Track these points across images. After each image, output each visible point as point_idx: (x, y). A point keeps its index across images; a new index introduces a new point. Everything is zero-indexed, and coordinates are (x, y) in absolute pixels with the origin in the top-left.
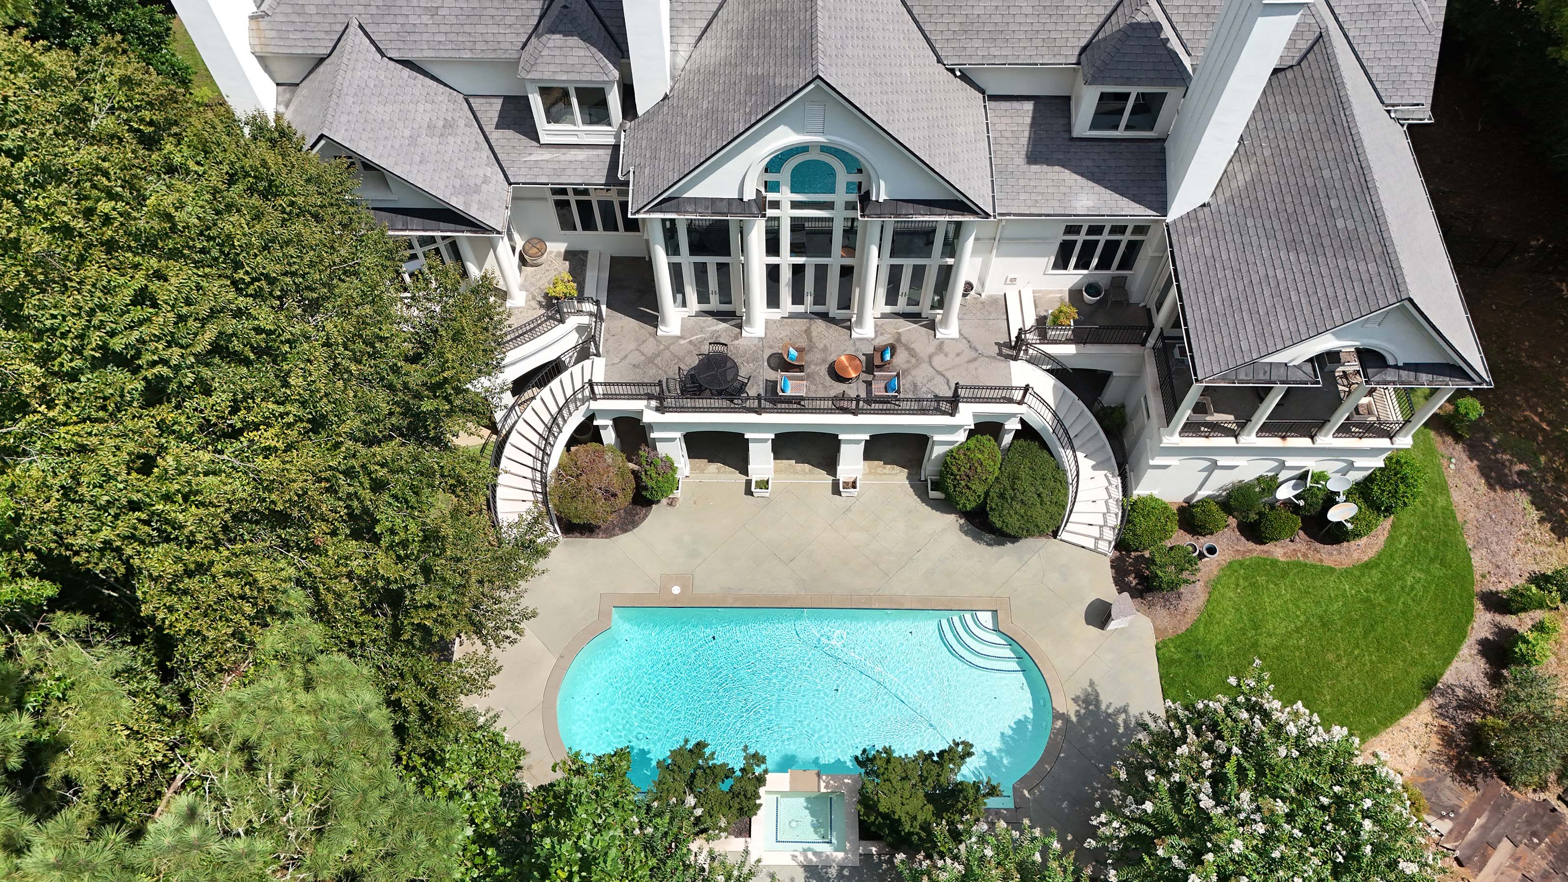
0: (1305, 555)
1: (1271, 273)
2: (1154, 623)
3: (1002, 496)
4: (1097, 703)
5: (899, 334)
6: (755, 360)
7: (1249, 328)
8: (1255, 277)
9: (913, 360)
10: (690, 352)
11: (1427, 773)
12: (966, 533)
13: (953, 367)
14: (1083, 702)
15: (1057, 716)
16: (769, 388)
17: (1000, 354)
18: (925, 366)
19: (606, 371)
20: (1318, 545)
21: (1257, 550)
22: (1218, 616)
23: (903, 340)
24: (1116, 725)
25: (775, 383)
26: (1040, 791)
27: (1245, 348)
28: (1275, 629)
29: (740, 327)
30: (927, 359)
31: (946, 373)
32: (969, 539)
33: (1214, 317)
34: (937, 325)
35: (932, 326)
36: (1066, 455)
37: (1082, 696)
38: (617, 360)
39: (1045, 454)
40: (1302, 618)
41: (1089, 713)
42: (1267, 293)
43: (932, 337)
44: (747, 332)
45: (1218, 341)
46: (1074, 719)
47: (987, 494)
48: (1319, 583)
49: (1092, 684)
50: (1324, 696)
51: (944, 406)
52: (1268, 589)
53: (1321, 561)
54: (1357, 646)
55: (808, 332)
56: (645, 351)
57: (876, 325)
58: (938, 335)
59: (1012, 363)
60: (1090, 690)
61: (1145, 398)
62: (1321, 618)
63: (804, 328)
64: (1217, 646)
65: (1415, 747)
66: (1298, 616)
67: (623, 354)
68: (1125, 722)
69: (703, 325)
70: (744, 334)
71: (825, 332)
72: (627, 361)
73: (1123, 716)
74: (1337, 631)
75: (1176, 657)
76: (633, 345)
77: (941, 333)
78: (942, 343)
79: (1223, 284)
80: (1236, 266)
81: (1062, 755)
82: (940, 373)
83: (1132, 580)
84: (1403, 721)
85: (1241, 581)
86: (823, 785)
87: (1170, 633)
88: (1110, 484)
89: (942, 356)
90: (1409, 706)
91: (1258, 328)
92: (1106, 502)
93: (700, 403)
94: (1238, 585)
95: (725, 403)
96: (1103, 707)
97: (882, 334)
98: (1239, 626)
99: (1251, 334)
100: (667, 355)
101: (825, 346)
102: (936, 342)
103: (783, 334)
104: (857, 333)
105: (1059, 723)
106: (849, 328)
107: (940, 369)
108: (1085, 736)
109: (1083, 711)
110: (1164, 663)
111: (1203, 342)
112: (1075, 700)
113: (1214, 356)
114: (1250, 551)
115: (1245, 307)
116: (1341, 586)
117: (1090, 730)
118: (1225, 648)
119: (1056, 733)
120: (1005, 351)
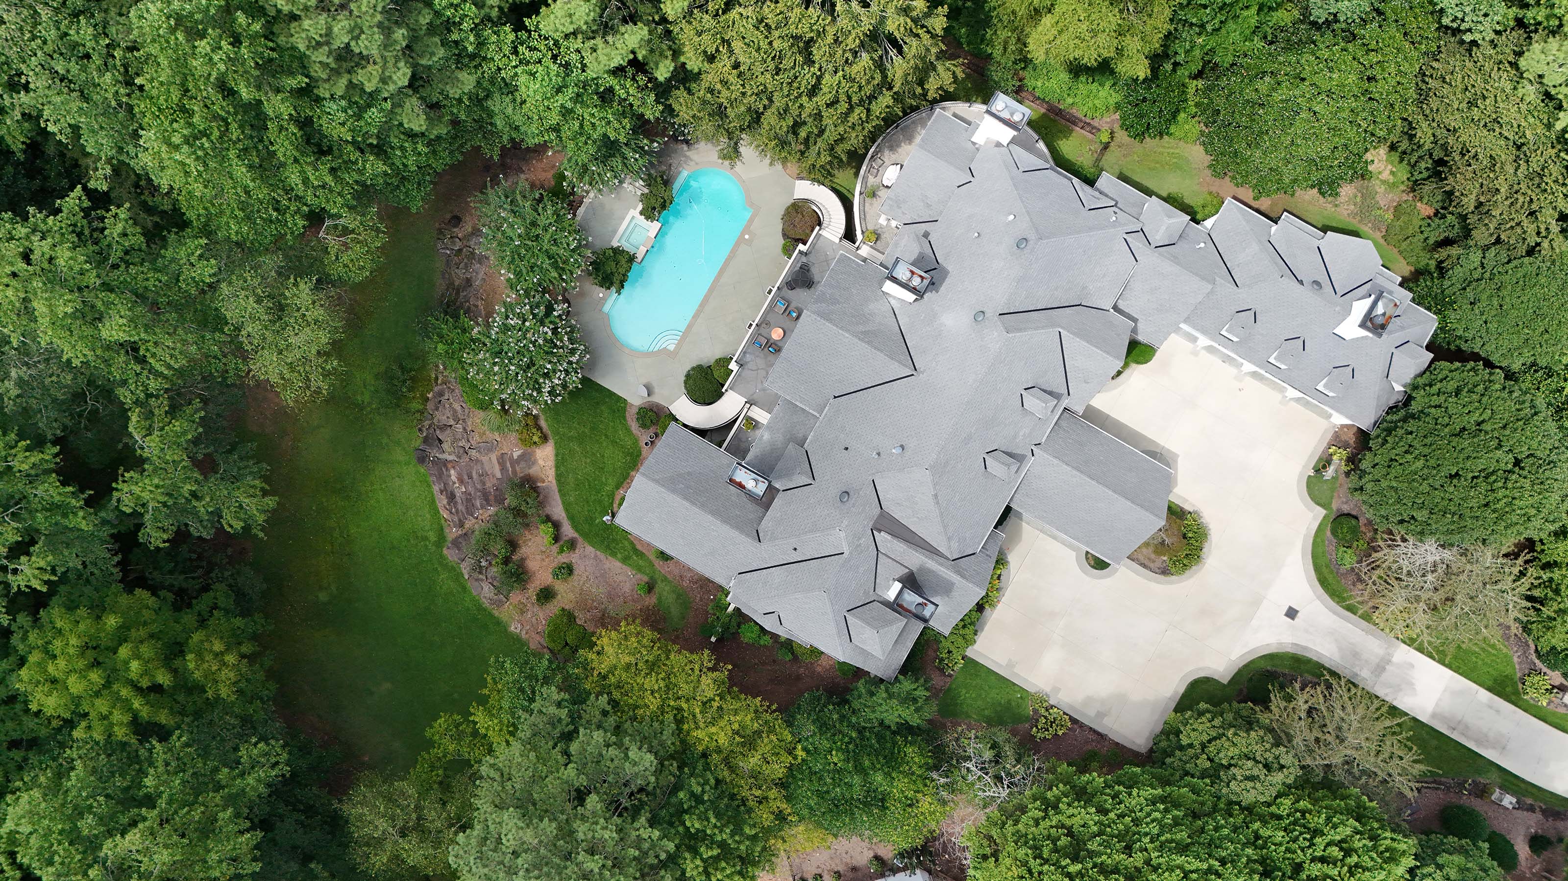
2: (636, 406)
11: (533, 464)
22: (625, 429)
28: (608, 449)
40: (606, 462)
50: (576, 447)
54: (586, 474)
64: (614, 422)
65: (543, 467)
74: (596, 471)
75: (618, 404)
86: (643, 248)
87: (628, 409)
93: (794, 271)
95: (789, 279)
98: (617, 436)
110: (619, 398)
118: (612, 424)
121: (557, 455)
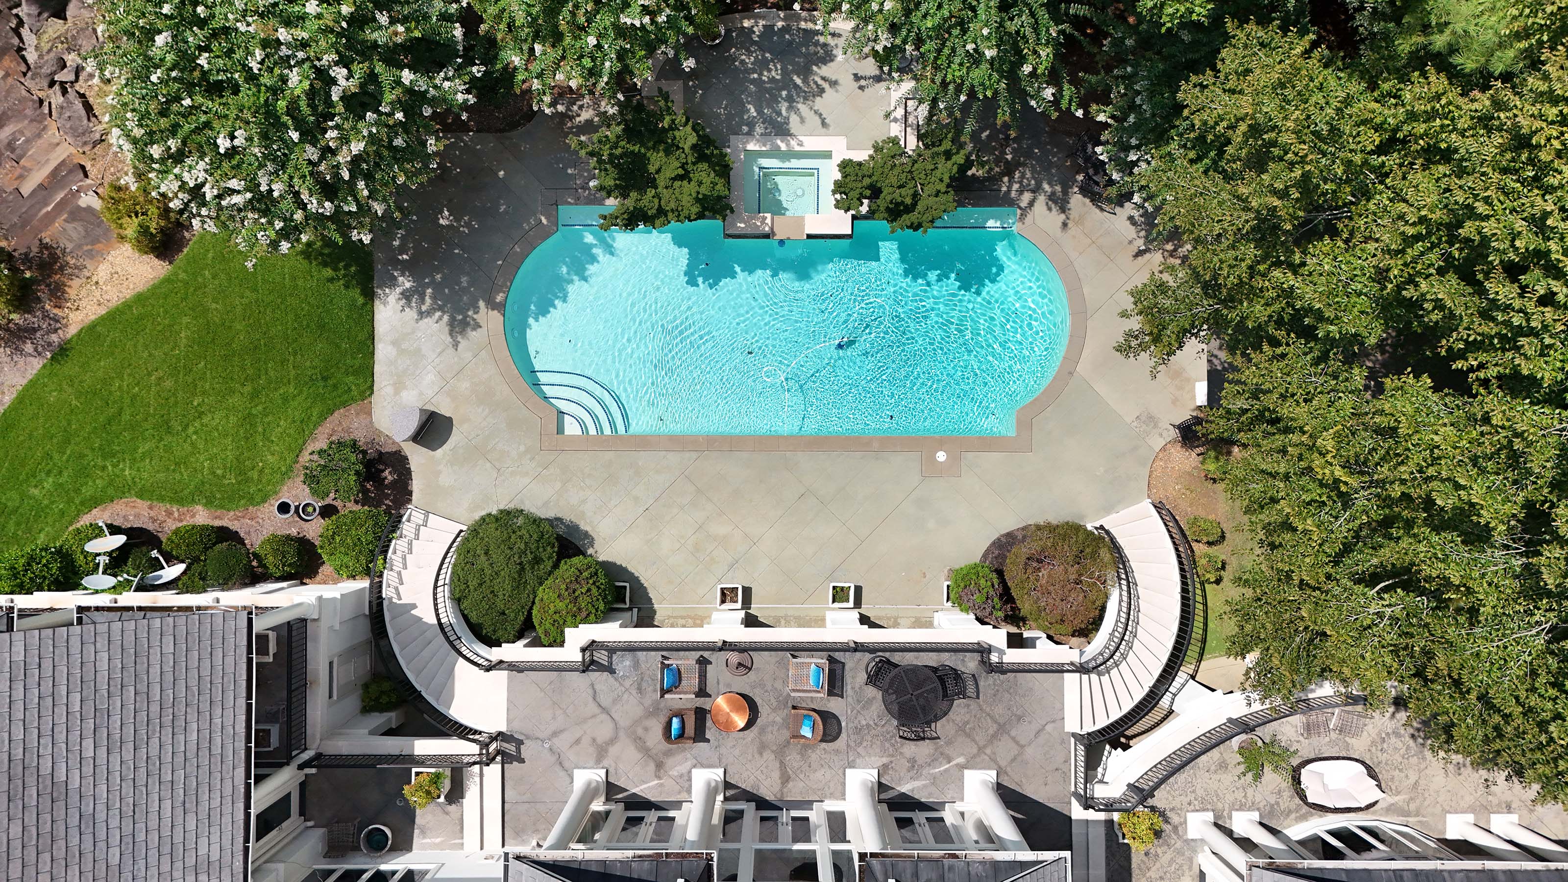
0: (169, 514)
1: (102, 752)
2: (371, 422)
3: (537, 561)
4: (452, 324)
5: (659, 777)
6: (858, 730)
7: (155, 670)
8: (128, 755)
9: (640, 731)
10: (949, 743)
11: (91, 255)
12: (586, 535)
13: (585, 720)
14: (468, 324)
15: (500, 307)
16: (839, 684)
17: (519, 743)
18: (624, 722)
19: (1062, 709)
20: (150, 527)
21: (226, 521)
22: (292, 432)
23: (652, 766)
24: (434, 298)
25: (831, 693)
26: (529, 223)
27: (169, 640)
28: (227, 417)
29: (881, 787)
30: (622, 734)
31: (597, 710)
32: (584, 526)
33: (205, 706)
34: (603, 788)
35: (611, 790)
36: (449, 615)
37: (469, 329)
38: (1049, 728)
39: (474, 617)
40: (191, 430)
41: (463, 311)
42: (116, 720)
43: (611, 770)
44: (872, 775)
45: (207, 663)
46: (482, 304)
47: (556, 566)
48: (161, 476)
49: (456, 345)
50: (187, 337)
51: (601, 657)
52: (225, 468)
53: (151, 508)
54: (134, 398)
55: (785, 779)
56: (1012, 744)
57: (689, 791)
58: (603, 773)
59: (503, 728)
60: (459, 338)
61: (330, 697)
62: (169, 431)
63: (791, 785)
64: (301, 392)
65: (97, 283)
66: (196, 433)
67: (1041, 739)
68: (423, 301)
69: (933, 789)
70: (875, 773)
71: (762, 777)
72: (1035, 727)
73: (424, 308)
74: (154, 416)
75: (351, 378)
76: (1029, 751)
77: (597, 775)
78: (598, 762)
79: (180, 759)
80: (154, 781)
81: (500, 262)
82: (604, 710)
83: (388, 476)
84: (102, 311)
85: (256, 477)
86: (768, 221)
87: (353, 409)
88: (397, 589)
89: (600, 741)
90: (91, 330)
91: (142, 668)
92: (405, 567)
93: (931, 660)
94: (261, 471)
95: (896, 658)
96: (446, 318)
97: (681, 776)
98: (270, 418)
99: (155, 659)
100: (981, 738)
101: (761, 754)
102: (606, 763)
103: (819, 775)
104: (717, 774)
105: (499, 298)
106: (727, 785)
107: (604, 716)
108: (471, 284)
109: (470, 313)
110: (366, 372)
111: (230, 669)
112: (478, 326)
113: (218, 642)
114: (237, 518)
115: (155, 708)
116: (134, 473)
117: (464, 290)
118: (291, 390)
119: (506, 288)
120: (510, 748)
121: (140, 299)
